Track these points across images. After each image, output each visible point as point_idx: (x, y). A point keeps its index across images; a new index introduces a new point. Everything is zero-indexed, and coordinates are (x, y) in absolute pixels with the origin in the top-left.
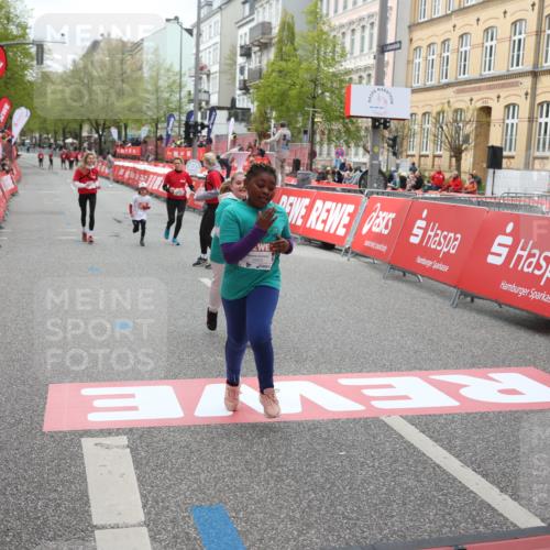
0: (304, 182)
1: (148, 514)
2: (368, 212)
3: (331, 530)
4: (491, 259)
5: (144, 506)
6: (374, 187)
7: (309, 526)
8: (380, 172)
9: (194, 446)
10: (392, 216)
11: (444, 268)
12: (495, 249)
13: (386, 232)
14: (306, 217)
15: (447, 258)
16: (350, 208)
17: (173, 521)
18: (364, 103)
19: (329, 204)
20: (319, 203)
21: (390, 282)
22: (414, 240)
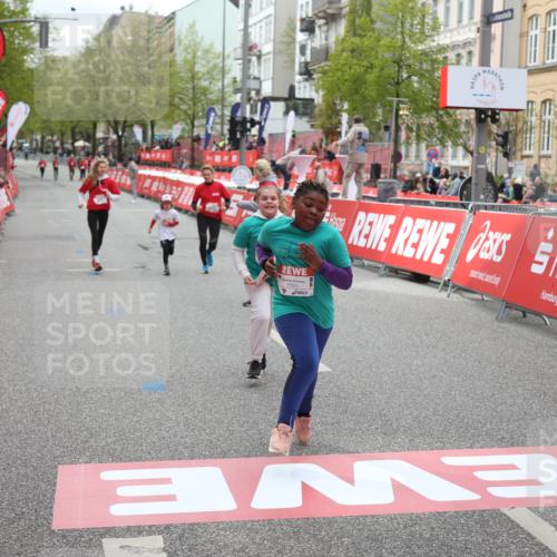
0: (387, 194)
2: (475, 230)
10: (507, 237)
13: (498, 259)
14: (390, 241)
16: (450, 227)
18: (464, 89)
19: (421, 223)
20: (408, 221)
21: (505, 325)
22: (537, 269)
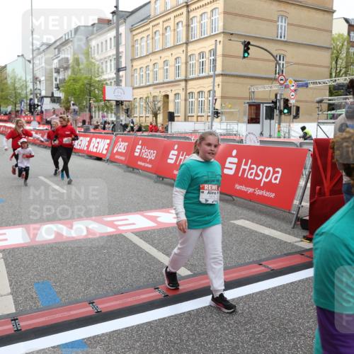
0: (87, 130)
1: (12, 289)
2: (116, 142)
3: (99, 286)
4: (169, 161)
5: (10, 285)
6: (119, 131)
7: (90, 286)
8: (121, 124)
9: (35, 255)
10: (127, 144)
11: (150, 166)
12: (171, 156)
13: (124, 151)
14: (88, 146)
15: (151, 162)
16: (108, 141)
17: (25, 291)
18: (112, 94)
19: (98, 140)
20: (94, 140)
21: (128, 173)
22: (136, 154)
